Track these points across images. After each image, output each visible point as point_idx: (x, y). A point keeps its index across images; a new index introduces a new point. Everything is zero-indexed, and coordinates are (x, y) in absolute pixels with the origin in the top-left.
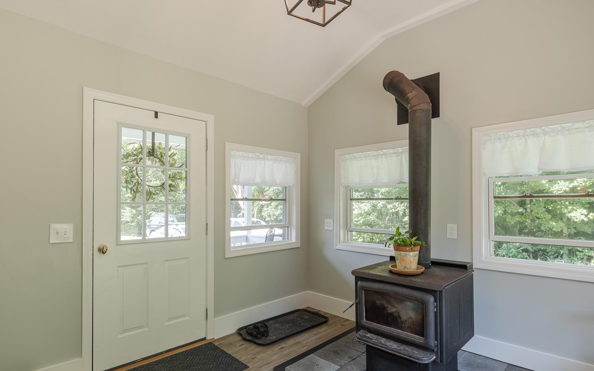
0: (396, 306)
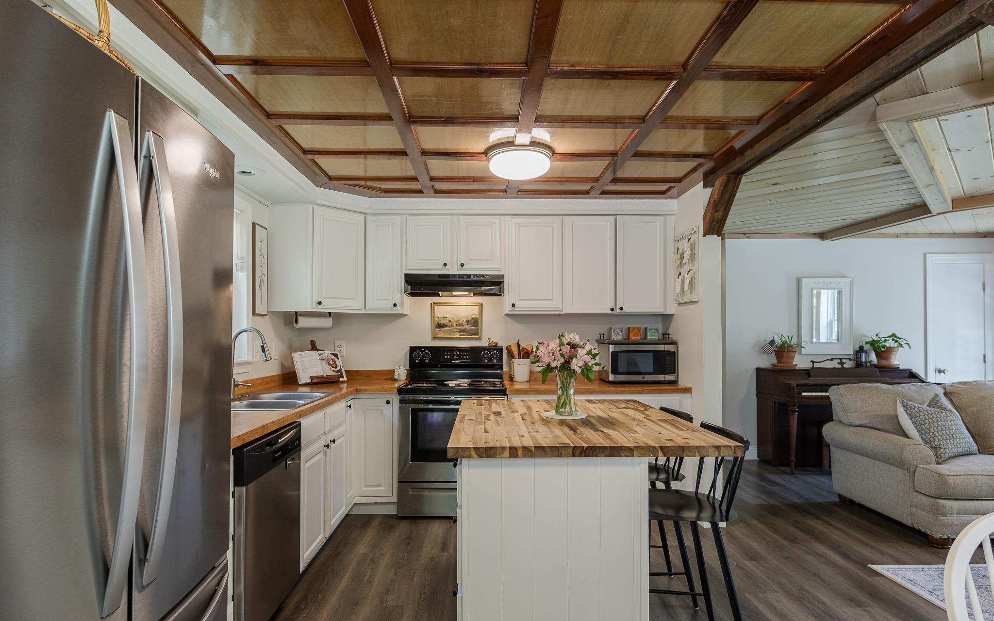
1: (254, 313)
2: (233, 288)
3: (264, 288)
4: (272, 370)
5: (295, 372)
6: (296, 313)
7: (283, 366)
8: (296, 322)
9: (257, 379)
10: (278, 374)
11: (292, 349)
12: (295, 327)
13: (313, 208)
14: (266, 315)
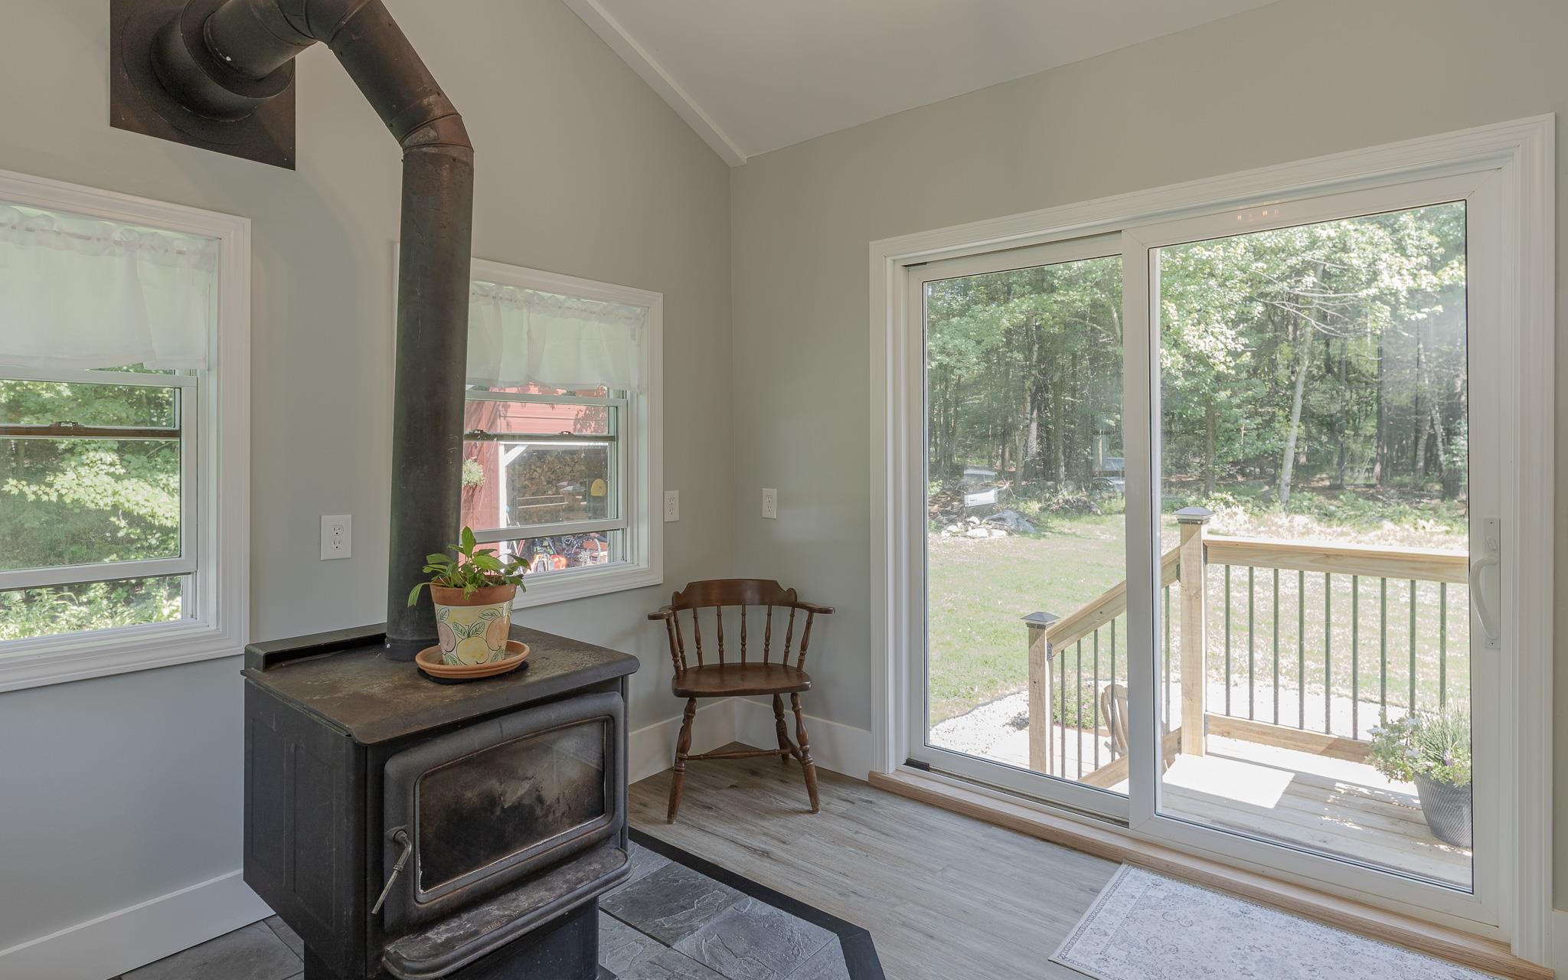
0: (530, 774)
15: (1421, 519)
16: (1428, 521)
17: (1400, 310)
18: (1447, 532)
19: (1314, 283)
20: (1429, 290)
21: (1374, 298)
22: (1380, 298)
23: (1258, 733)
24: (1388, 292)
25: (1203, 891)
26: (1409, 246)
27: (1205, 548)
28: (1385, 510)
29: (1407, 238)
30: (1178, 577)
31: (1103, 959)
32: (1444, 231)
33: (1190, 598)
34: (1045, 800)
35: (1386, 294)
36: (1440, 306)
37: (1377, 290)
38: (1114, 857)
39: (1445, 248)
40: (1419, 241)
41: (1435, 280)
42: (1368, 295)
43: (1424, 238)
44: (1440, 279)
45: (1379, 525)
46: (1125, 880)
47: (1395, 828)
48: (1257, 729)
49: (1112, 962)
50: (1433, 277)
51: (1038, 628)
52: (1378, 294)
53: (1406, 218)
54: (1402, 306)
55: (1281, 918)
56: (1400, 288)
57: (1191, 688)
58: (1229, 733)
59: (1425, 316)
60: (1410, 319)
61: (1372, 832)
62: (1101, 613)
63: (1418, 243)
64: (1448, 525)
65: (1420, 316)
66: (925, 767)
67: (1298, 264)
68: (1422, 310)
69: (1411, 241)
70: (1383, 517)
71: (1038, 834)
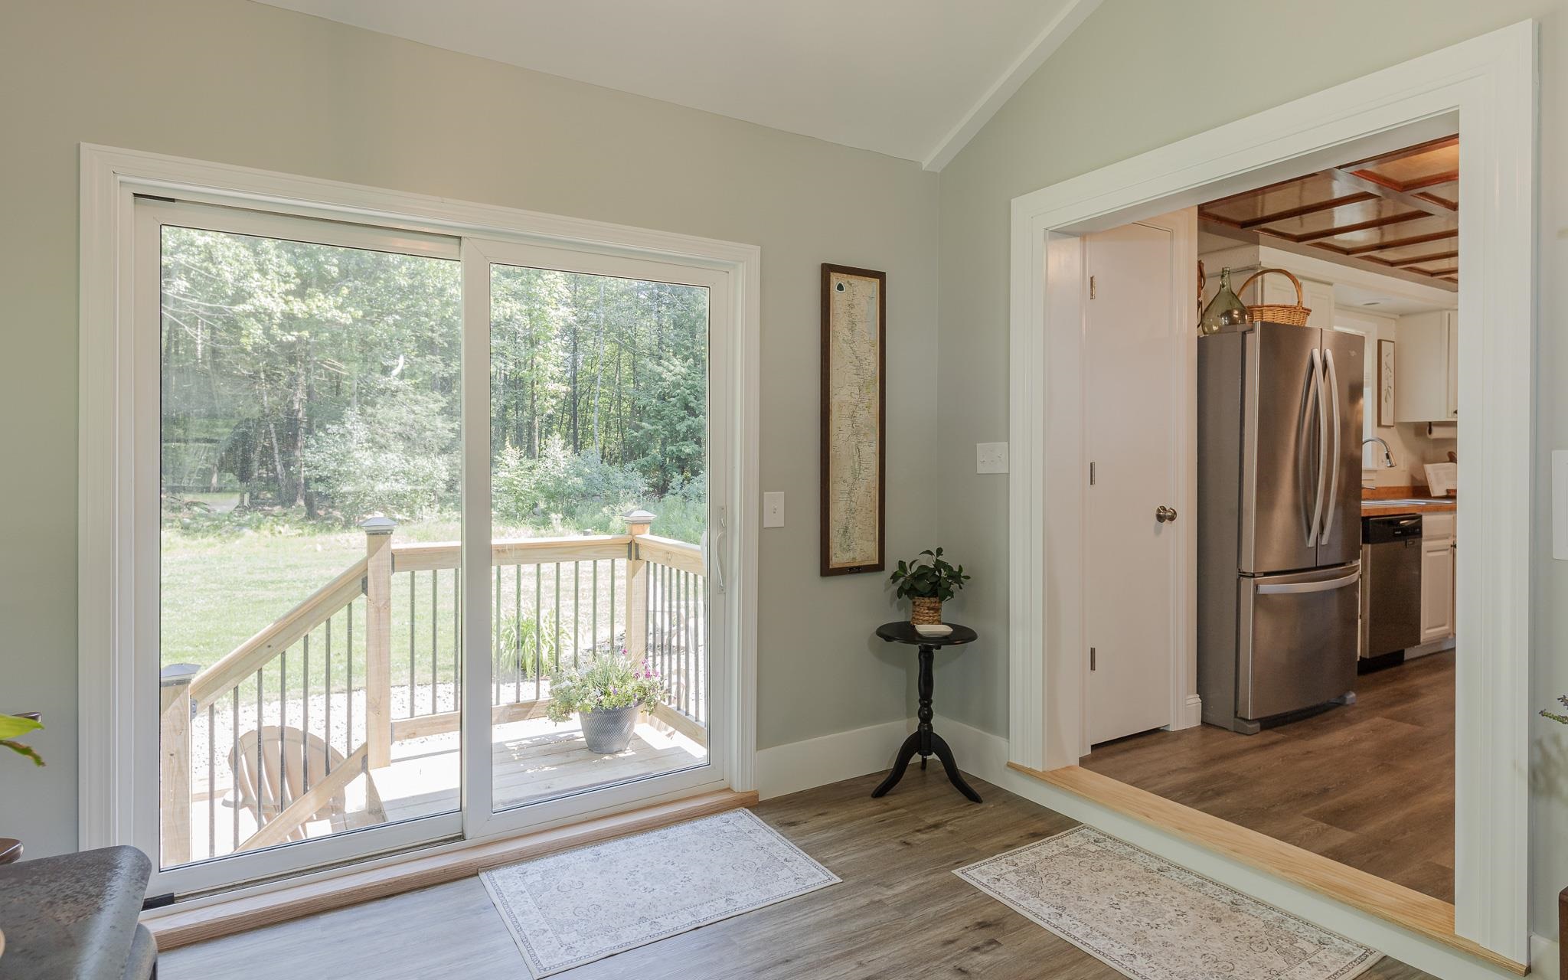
1: (1379, 424)
2: (1362, 402)
3: (1391, 401)
4: (1402, 481)
5: (1428, 487)
6: (1430, 423)
7: (1413, 478)
8: (1430, 432)
9: (1383, 488)
10: (1406, 485)
11: (1425, 460)
12: (1430, 439)
13: (1449, 315)
14: (1393, 426)
15: (277, 524)
16: (283, 526)
17: (273, 329)
18: (300, 535)
19: (186, 288)
20: (300, 316)
21: (248, 315)
22: (255, 315)
23: (442, 723)
24: (262, 311)
25: (556, 857)
26: (270, 271)
27: (393, 555)
28: (241, 519)
29: (268, 263)
30: (365, 590)
31: (568, 949)
32: (299, 264)
33: (378, 610)
34: (359, 859)
35: (260, 313)
36: (307, 332)
37: (252, 307)
38: (469, 873)
39: (301, 280)
40: (279, 268)
41: (305, 308)
42: (244, 311)
43: (283, 267)
44: (308, 307)
45: (241, 532)
46: (499, 885)
47: (571, 759)
48: (441, 720)
49: (575, 945)
50: (302, 304)
51: (177, 684)
52: (254, 311)
53: (267, 244)
54: (275, 326)
55: (620, 844)
56: (275, 310)
57: (378, 700)
58: (414, 734)
59: (294, 339)
60: (281, 339)
61: (563, 766)
62: (269, 646)
63: (278, 270)
64: (300, 528)
65: (290, 338)
66: (169, 900)
67: (170, 265)
68: (292, 333)
69: (270, 266)
70: (241, 526)
71: (379, 894)
